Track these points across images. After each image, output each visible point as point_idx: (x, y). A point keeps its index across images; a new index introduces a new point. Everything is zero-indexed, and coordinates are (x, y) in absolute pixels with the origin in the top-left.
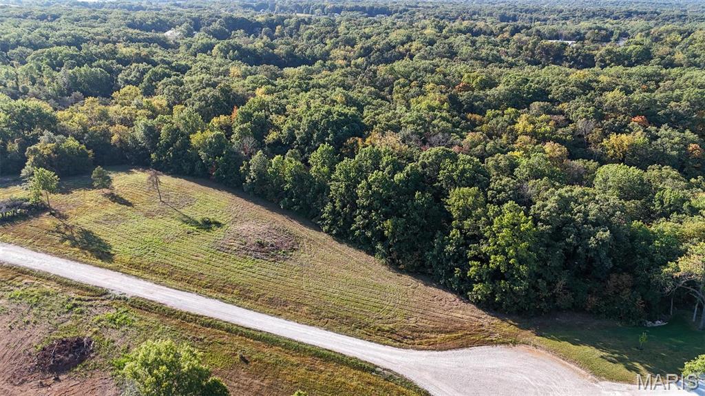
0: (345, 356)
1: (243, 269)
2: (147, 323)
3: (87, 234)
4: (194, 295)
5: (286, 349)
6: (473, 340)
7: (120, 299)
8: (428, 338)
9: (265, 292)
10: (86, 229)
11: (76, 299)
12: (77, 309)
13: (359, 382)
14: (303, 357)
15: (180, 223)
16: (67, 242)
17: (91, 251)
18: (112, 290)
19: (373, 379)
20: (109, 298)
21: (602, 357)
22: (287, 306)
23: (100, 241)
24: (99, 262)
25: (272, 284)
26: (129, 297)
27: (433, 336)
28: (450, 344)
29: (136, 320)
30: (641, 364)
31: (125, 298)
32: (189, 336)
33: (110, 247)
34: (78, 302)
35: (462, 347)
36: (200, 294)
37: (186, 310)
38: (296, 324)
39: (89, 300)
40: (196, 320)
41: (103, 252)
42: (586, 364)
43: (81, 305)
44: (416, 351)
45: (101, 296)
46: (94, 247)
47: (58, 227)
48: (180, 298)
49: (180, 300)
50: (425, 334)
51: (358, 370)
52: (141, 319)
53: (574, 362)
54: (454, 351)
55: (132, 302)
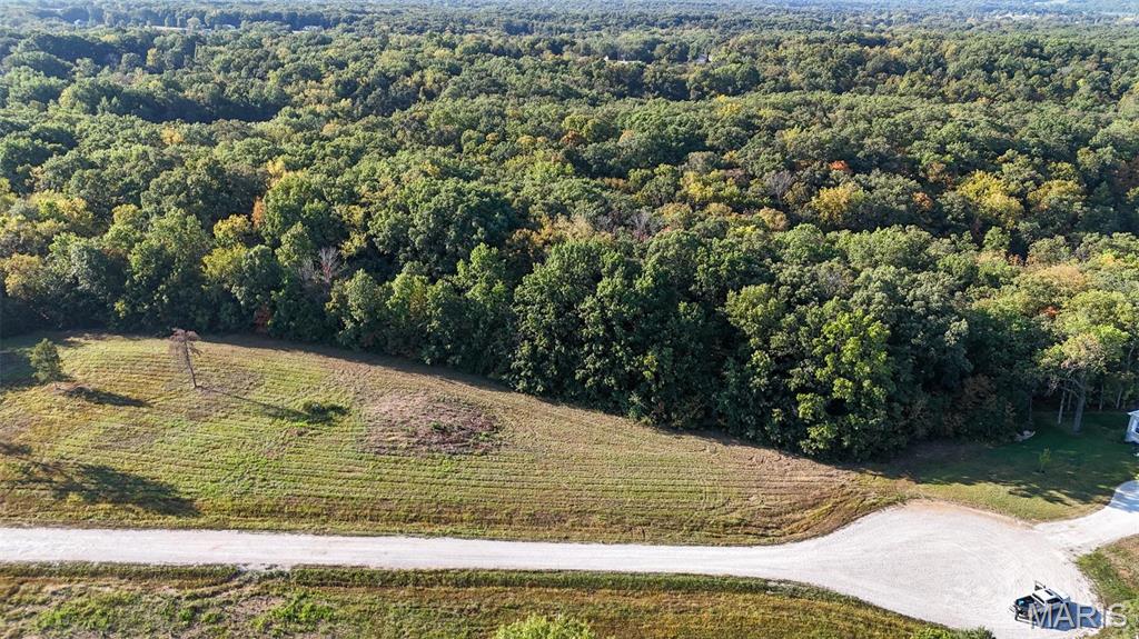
0: (712, 577)
1: (445, 477)
2: (357, 607)
3: (100, 472)
4: (402, 538)
5: (619, 589)
6: (851, 508)
7: (271, 577)
8: (794, 521)
9: (513, 506)
10: (90, 463)
11: (188, 598)
12: (204, 617)
13: (762, 611)
14: (652, 595)
15: (269, 420)
16: (73, 497)
17: (140, 503)
18: (245, 565)
19: (777, 601)
20: (250, 581)
21: (1010, 493)
22: (565, 521)
23: (140, 481)
24: (172, 519)
25: (512, 492)
26: (287, 570)
27: (798, 516)
28: (829, 522)
29: (335, 605)
30: (1058, 491)
31: (281, 574)
32: (452, 609)
33: (172, 488)
34: (197, 602)
35: (845, 522)
36: (409, 534)
37: (410, 568)
38: (603, 546)
39: (214, 594)
40: (440, 581)
41: (165, 500)
42: (1000, 507)
43: (207, 606)
44: (796, 544)
45: (230, 580)
46: (140, 495)
47: (25, 471)
48: (383, 549)
49: (386, 553)
50: (788, 516)
51: (745, 593)
52: (343, 604)
53: (986, 507)
54: (841, 531)
55: (300, 577)
